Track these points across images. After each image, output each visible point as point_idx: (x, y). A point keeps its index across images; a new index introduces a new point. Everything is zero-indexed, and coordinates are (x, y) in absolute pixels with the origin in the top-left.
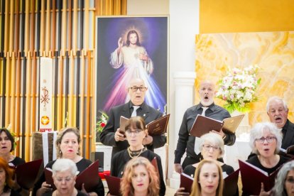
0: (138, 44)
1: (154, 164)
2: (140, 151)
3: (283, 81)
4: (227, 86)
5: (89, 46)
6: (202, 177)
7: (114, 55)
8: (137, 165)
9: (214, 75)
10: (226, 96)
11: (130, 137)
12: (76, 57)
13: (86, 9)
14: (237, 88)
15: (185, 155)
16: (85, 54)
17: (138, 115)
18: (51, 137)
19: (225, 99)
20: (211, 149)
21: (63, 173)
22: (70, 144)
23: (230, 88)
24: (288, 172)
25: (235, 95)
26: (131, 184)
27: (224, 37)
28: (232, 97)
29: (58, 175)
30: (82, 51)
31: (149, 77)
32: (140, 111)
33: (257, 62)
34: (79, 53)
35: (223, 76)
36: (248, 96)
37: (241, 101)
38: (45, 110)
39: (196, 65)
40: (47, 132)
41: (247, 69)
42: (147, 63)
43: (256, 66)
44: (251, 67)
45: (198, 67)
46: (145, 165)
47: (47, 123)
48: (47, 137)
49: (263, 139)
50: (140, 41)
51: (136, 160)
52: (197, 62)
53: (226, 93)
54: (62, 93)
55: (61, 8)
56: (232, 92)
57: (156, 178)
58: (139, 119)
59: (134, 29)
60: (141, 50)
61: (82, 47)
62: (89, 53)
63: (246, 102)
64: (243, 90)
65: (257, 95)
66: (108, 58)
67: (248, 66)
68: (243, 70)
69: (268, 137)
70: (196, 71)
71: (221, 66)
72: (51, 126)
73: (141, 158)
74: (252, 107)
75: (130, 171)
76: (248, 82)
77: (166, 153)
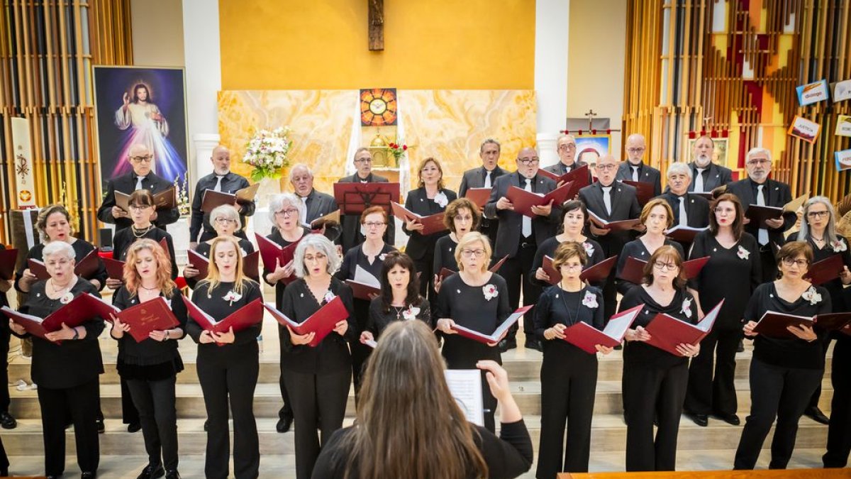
0: (148, 100)
1: (162, 245)
2: (146, 229)
3: (315, 144)
4: (255, 150)
5: (86, 102)
6: (217, 257)
7: (119, 114)
8: (141, 249)
9: (241, 137)
10: (254, 161)
11: (133, 213)
12: (70, 115)
13: (79, 56)
14: (267, 152)
15: (202, 231)
16: (83, 112)
17: (143, 188)
18: (34, 215)
19: (254, 164)
20: (225, 222)
21: (56, 255)
22: (59, 226)
23: (258, 152)
24: (306, 249)
25: (264, 160)
26: (135, 270)
27: (250, 94)
28: (261, 162)
29: (51, 258)
30: (78, 108)
31: (164, 139)
32: (146, 182)
33: (288, 124)
34: (74, 111)
35: (251, 139)
36: (279, 161)
37: (271, 166)
38: (24, 182)
39: (220, 126)
40: (29, 210)
41: (276, 131)
42: (161, 123)
43: (286, 127)
44: (280, 130)
45: (222, 128)
46: (150, 248)
47: (29, 199)
48: (29, 216)
49: (283, 212)
50: (151, 97)
51: (139, 243)
52: (221, 122)
53: (254, 158)
54: (56, 159)
55: (45, 52)
56: (261, 156)
57: (165, 261)
58: (145, 192)
59: (142, 83)
60: (152, 108)
61: (77, 103)
62: (88, 110)
63: (276, 167)
64: (273, 155)
65: (288, 160)
66: (112, 117)
67: (277, 128)
68: (272, 132)
69: (288, 210)
70: (220, 133)
71: (248, 128)
72: (33, 202)
73: (147, 240)
74: (283, 172)
75: (132, 256)
76: (278, 145)
77: (180, 231)
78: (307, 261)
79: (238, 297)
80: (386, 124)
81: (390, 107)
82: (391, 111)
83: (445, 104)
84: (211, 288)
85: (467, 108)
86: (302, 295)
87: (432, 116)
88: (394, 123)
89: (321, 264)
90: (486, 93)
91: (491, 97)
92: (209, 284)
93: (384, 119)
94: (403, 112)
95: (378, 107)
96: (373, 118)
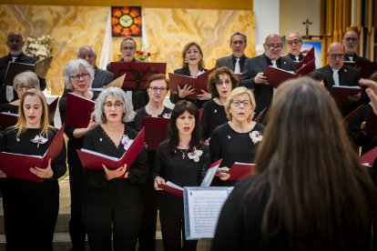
33: (49, 34)
41: (40, 39)
43: (48, 36)
44: (44, 37)
67: (41, 37)
78: (106, 108)
79: (44, 141)
80: (133, 35)
81: (136, 21)
82: (137, 25)
83: (181, 21)
84: (19, 132)
85: (199, 24)
86: (101, 140)
87: (170, 30)
88: (140, 35)
89: (119, 110)
90: (215, 12)
91: (219, 15)
92: (18, 130)
93: (131, 31)
94: (147, 26)
95: (126, 21)
96: (122, 31)
